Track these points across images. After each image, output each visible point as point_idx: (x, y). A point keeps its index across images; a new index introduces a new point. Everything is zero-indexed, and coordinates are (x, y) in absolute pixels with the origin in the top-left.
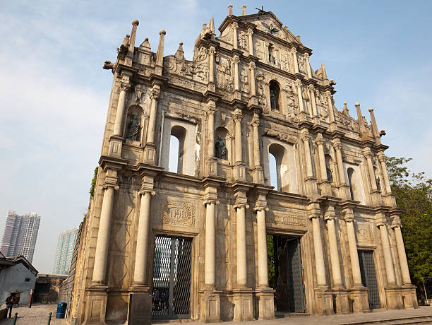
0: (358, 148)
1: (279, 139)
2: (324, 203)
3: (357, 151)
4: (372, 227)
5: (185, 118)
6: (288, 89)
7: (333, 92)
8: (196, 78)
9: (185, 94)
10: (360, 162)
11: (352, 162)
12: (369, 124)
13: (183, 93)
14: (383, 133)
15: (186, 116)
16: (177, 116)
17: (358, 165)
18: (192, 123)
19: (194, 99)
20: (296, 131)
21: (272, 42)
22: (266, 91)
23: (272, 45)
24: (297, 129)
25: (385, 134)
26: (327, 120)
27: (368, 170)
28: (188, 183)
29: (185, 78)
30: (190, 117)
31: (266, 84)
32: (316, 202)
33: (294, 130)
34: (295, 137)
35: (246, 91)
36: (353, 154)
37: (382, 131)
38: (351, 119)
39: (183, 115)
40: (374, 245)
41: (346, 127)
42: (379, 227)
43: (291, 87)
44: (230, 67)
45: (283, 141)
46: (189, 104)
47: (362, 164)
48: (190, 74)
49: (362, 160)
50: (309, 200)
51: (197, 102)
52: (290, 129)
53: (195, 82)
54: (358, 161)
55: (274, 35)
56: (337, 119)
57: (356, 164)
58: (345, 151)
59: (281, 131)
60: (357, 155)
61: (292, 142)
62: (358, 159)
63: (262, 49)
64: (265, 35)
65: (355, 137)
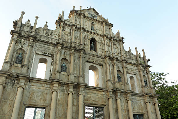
0: (135, 67)
1: (94, 63)
2: (115, 92)
3: (135, 69)
4: (142, 103)
5: (46, 54)
6: (100, 42)
7: (123, 43)
8: (53, 37)
9: (46, 44)
10: (136, 73)
11: (132, 73)
12: (142, 56)
13: (45, 43)
14: (149, 60)
15: (46, 53)
16: (42, 53)
17: (135, 75)
18: (50, 56)
19: (51, 46)
20: (103, 60)
21: (93, 21)
22: (88, 42)
23: (93, 23)
24: (103, 59)
25: (150, 60)
26: (120, 55)
27: (141, 77)
28: (44, 83)
29: (47, 37)
30: (49, 54)
31: (89, 39)
32: (110, 91)
33: (102, 59)
34: (102, 62)
35: (78, 42)
36: (133, 70)
37: (148, 59)
38: (132, 54)
39: (45, 53)
40: (143, 112)
41: (129, 58)
42: (146, 103)
43: (101, 41)
44: (71, 32)
45: (96, 64)
46: (48, 48)
48: (50, 35)
49: (138, 72)
50: (107, 90)
51: (52, 47)
52: (100, 59)
53: (52, 39)
54: (135, 73)
55: (94, 18)
56: (125, 54)
57: (134, 74)
58: (129, 69)
59: (95, 60)
60: (135, 70)
61: (101, 65)
62: (135, 72)
63: (87, 24)
64: (90, 18)
65: (135, 62)
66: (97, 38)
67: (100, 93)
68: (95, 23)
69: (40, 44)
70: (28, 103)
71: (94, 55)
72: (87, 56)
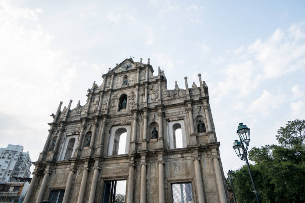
0: (182, 108)
1: (121, 125)
3: (181, 111)
5: (74, 133)
6: (131, 95)
8: (82, 114)
10: (184, 116)
11: (177, 119)
16: (71, 134)
17: (183, 119)
18: (77, 135)
22: (117, 102)
23: (126, 75)
26: (157, 100)
29: (77, 116)
30: (76, 132)
31: (117, 99)
32: (131, 157)
33: (130, 116)
34: (130, 120)
36: (177, 113)
38: (179, 90)
41: (173, 98)
43: (133, 93)
45: (123, 125)
46: (76, 127)
47: (186, 117)
48: (79, 113)
49: (186, 115)
50: (128, 156)
52: (127, 117)
54: (182, 117)
55: (128, 69)
56: (166, 96)
57: (180, 119)
58: (170, 115)
59: (122, 120)
60: (181, 113)
61: (129, 124)
62: (182, 115)
63: (119, 81)
64: (122, 73)
65: (182, 101)
66: (128, 92)
67: (122, 161)
68: (128, 74)
69: (70, 126)
70: (52, 187)
71: (120, 116)
72: (113, 119)
